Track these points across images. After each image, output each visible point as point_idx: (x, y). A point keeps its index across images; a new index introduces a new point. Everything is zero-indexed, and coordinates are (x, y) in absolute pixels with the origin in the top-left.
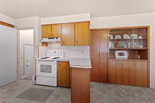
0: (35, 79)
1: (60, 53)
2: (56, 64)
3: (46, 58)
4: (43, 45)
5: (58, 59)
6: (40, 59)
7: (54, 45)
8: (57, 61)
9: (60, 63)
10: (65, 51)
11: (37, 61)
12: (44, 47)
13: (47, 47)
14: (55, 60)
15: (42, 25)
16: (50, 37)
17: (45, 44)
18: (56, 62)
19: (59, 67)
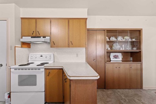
0: (9, 97)
1: (48, 57)
2: (44, 72)
3: (28, 64)
4: (23, 46)
5: (46, 65)
6: (17, 66)
7: (40, 47)
8: (45, 69)
9: (50, 71)
10: (56, 54)
11: (12, 70)
12: (25, 50)
13: (30, 49)
14: (43, 66)
15: (22, 18)
16: (34, 35)
17: (27, 45)
18: (43, 70)
19: (47, 77)
